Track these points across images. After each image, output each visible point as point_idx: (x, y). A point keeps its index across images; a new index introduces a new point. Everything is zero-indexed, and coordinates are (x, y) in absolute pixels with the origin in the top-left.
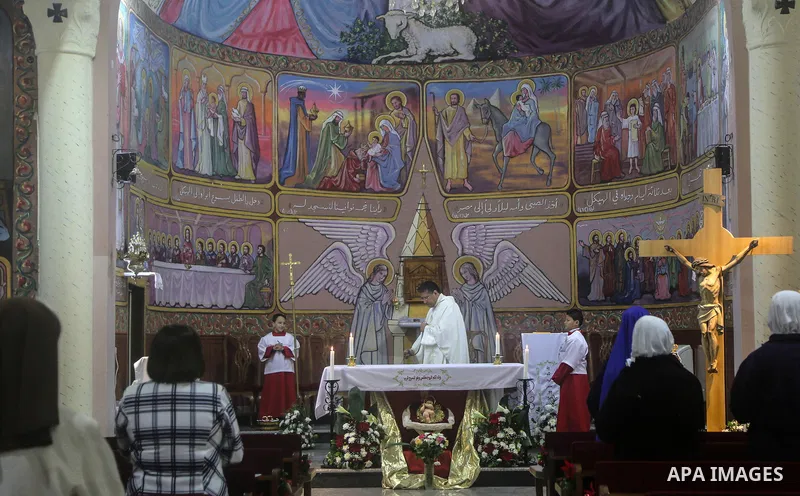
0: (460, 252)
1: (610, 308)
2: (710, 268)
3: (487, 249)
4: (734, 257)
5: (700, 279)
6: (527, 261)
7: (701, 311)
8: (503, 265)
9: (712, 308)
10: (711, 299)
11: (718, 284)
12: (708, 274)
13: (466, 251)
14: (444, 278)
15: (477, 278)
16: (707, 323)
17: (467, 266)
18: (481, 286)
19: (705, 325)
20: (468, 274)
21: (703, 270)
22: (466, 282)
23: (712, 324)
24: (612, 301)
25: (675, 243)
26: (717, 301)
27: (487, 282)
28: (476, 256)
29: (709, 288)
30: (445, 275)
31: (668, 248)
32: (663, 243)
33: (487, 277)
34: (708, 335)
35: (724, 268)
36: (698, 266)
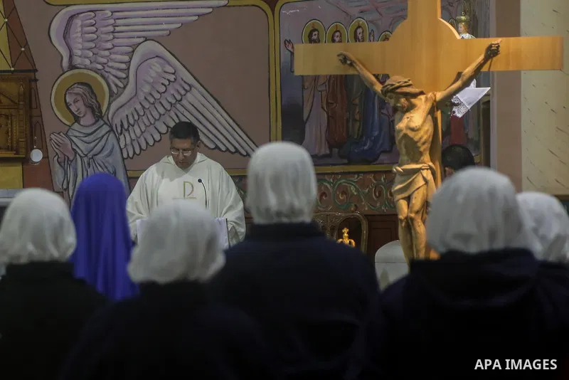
0: (65, 63)
1: (338, 169)
2: (415, 95)
3: (119, 57)
4: (459, 75)
5: (397, 116)
6: (191, 80)
7: (398, 178)
8: (147, 89)
9: (417, 171)
10: (415, 156)
11: (428, 127)
12: (411, 107)
13: (77, 61)
14: (35, 112)
15: (97, 114)
16: (408, 199)
17: (79, 90)
18: (106, 128)
19: (403, 204)
20: (80, 104)
21: (401, 100)
22: (77, 119)
23: (417, 202)
24: (341, 157)
25: (356, 50)
26: (426, 157)
27: (117, 121)
28: (96, 71)
29: (411, 134)
30: (38, 106)
31: (344, 59)
32: (337, 48)
33: (117, 110)
34: (410, 223)
35: (439, 96)
36: (393, 91)
